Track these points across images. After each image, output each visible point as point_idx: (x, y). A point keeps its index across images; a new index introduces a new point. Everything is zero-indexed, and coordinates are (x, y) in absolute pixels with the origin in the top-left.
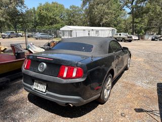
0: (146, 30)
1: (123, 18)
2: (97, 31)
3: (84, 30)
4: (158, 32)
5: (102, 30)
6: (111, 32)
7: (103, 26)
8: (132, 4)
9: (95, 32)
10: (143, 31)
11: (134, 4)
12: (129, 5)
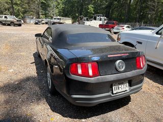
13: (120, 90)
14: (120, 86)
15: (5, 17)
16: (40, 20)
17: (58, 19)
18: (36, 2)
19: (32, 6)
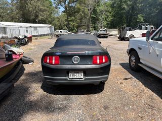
0: (77, 28)
1: (56, 16)
2: (35, 28)
3: (21, 27)
4: (87, 29)
5: (40, 27)
6: (49, 29)
7: (40, 22)
8: (65, 3)
9: (33, 29)
10: (75, 29)
11: (67, 3)
12: (63, 4)
13: (75, 77)
14: (75, 74)
15: (61, 32)
16: (89, 32)
17: (104, 31)
18: (87, 18)
19: (84, 21)
